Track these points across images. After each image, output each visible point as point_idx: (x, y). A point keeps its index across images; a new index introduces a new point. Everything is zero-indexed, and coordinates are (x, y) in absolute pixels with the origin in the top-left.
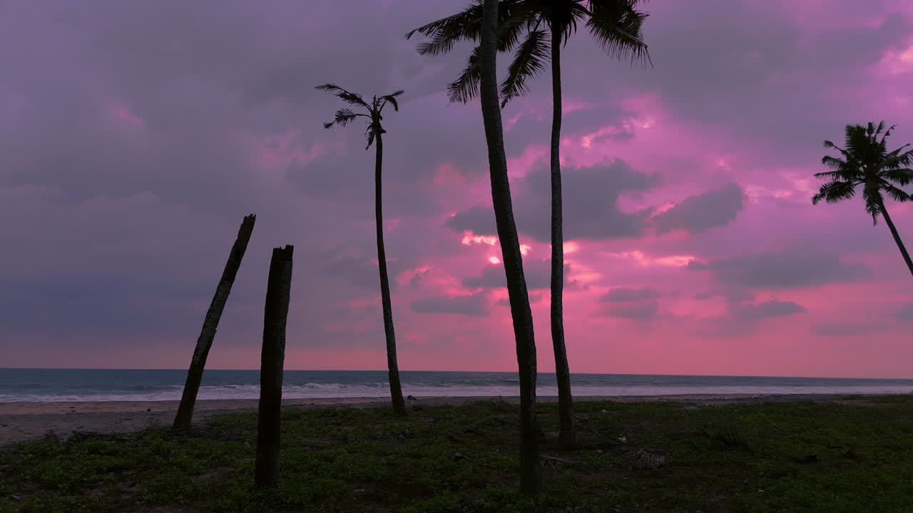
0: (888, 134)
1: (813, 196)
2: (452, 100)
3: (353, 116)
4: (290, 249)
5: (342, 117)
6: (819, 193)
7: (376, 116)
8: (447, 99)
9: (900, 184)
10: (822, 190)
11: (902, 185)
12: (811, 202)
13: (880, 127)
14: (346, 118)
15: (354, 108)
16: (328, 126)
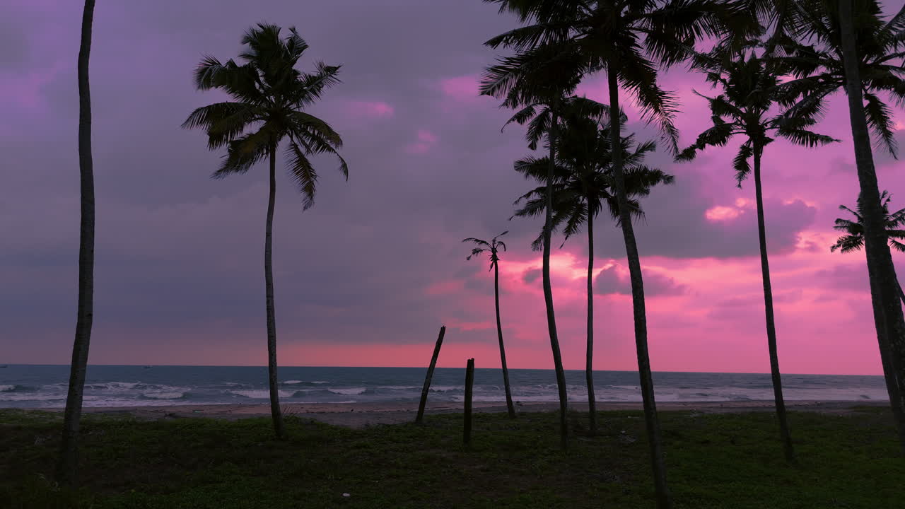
0: (888, 200)
1: (832, 245)
2: (534, 250)
3: (482, 251)
4: (473, 359)
5: (476, 251)
6: (836, 243)
7: (494, 251)
8: (531, 250)
9: (900, 238)
10: (839, 242)
11: (902, 239)
12: (830, 251)
13: (884, 194)
14: (478, 252)
15: (483, 246)
16: (468, 259)
